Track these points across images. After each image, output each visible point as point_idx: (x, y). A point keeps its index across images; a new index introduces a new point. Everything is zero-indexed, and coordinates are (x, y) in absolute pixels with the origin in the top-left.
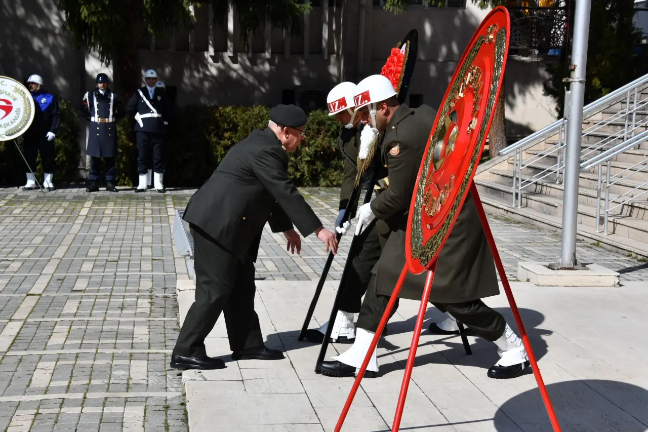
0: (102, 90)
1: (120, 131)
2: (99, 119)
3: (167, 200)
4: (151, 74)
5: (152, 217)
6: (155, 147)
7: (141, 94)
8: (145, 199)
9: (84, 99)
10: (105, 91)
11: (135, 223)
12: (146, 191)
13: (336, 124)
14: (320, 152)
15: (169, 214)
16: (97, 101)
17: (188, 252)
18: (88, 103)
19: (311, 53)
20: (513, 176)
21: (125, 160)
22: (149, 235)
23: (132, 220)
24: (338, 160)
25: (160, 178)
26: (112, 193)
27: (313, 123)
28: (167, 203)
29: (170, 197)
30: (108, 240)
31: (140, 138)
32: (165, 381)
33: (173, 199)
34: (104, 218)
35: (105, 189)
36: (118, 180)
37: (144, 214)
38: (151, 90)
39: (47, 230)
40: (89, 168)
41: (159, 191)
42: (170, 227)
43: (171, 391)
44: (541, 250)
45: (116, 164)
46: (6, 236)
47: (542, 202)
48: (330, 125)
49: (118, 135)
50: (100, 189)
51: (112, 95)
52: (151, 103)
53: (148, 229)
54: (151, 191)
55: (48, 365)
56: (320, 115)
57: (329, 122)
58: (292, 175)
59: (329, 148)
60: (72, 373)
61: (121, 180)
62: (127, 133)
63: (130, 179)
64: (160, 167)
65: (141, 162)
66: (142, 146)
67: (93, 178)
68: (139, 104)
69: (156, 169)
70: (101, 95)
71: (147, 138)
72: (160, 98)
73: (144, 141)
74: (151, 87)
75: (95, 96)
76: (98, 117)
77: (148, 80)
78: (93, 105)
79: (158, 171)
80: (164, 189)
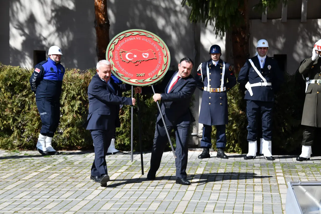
0: (215, 61)
1: (231, 99)
3: (276, 167)
4: (262, 43)
5: (262, 185)
6: (264, 115)
7: (252, 64)
8: (254, 167)
9: (198, 70)
10: (218, 61)
11: (245, 191)
12: (255, 158)
15: (279, 183)
16: (210, 72)
18: (202, 74)
21: (235, 128)
22: (259, 205)
23: (242, 188)
25: (269, 145)
26: (223, 159)
28: (277, 171)
29: (279, 164)
30: (220, 208)
33: (282, 167)
34: (215, 185)
36: (228, 147)
37: (254, 182)
38: (262, 60)
39: (162, 196)
40: (201, 134)
41: (268, 158)
42: (280, 197)
45: (226, 132)
46: (126, 201)
49: (228, 103)
51: (224, 65)
52: (261, 73)
53: (258, 198)
54: (260, 158)
61: (231, 147)
62: (238, 102)
63: (240, 146)
64: (269, 135)
65: (251, 130)
66: (251, 114)
67: (204, 145)
68: (249, 73)
69: (265, 136)
70: (214, 65)
71: (256, 106)
72: (270, 67)
73: (253, 109)
74: (262, 56)
75: (208, 67)
76: (210, 87)
77: (260, 50)
78: (206, 76)
79: (267, 139)
80: (273, 156)
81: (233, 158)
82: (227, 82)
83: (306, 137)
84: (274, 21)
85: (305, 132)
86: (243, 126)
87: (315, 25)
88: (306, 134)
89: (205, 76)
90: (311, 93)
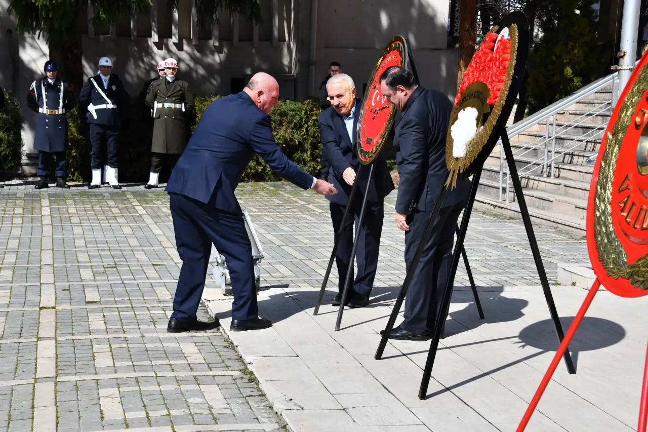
0: (51, 79)
2: (48, 110)
3: (128, 197)
4: (106, 62)
5: (124, 216)
6: (110, 140)
7: (95, 84)
8: (105, 197)
9: (31, 89)
10: (54, 80)
12: (100, 187)
13: (299, 115)
14: (282, 144)
15: (140, 213)
16: (46, 91)
17: (216, 258)
18: (36, 93)
19: (261, 40)
20: (499, 170)
21: (74, 154)
22: (133, 237)
24: (301, 153)
25: (115, 173)
26: (64, 189)
27: (275, 114)
28: (131, 200)
29: (130, 193)
30: (91, 242)
31: (94, 131)
32: (250, 410)
33: (135, 195)
34: (72, 218)
35: (55, 185)
38: (105, 79)
39: (17, 232)
41: (115, 187)
43: (264, 423)
44: (557, 249)
47: (533, 196)
48: (294, 116)
50: (50, 185)
51: (62, 84)
52: (105, 93)
53: (127, 230)
54: (105, 187)
55: (111, 393)
56: (282, 105)
57: (291, 113)
58: (254, 169)
59: (291, 140)
60: (143, 402)
61: (70, 175)
62: (76, 125)
63: (81, 174)
64: (115, 162)
65: (95, 156)
66: (95, 139)
67: (41, 174)
68: (92, 94)
69: (111, 163)
70: (50, 84)
71: (101, 131)
72: (115, 88)
73: (98, 133)
74: (105, 75)
75: (44, 85)
76: (47, 109)
77: (103, 69)
78: (42, 95)
79: (113, 166)
80: (120, 184)
81: (75, 188)
82: (67, 103)
83: (154, 164)
84: (101, 36)
85: (154, 158)
86: (83, 151)
87: (146, 45)
88: (155, 160)
89: (40, 95)
90: (159, 118)
